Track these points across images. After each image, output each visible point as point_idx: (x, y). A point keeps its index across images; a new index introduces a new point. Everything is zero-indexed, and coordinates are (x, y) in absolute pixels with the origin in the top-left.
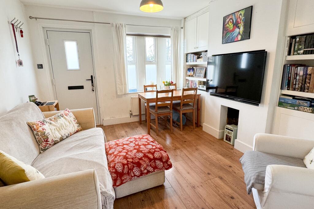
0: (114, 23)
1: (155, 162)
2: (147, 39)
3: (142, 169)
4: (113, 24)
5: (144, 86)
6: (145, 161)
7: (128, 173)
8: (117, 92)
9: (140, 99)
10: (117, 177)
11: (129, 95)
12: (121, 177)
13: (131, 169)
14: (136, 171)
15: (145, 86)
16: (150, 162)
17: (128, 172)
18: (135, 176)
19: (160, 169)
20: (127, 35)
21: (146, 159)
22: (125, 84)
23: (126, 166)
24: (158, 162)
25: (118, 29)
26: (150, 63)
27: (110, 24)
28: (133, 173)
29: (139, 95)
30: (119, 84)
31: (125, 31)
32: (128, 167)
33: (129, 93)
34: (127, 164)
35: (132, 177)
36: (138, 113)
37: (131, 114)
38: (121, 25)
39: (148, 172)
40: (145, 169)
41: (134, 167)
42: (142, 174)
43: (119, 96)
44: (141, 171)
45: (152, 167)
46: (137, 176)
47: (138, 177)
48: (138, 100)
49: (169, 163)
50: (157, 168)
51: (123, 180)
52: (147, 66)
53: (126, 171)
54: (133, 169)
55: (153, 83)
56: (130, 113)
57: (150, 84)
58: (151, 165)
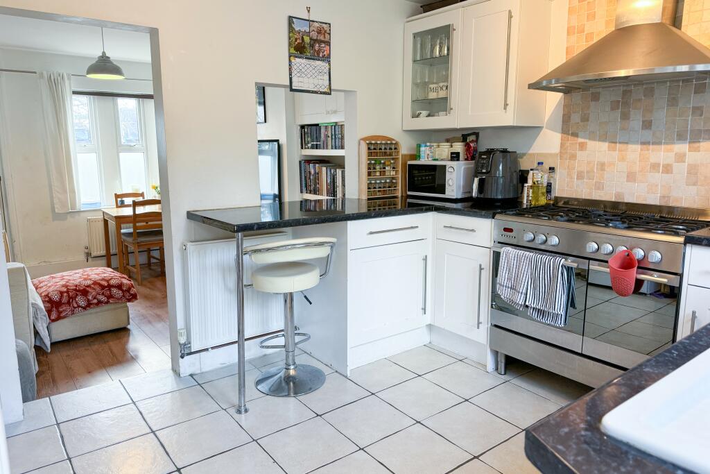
0: (45, 73)
1: (110, 290)
2: (121, 102)
3: (90, 298)
4: (42, 73)
5: (116, 194)
6: (95, 289)
7: (69, 303)
8: (53, 209)
9: (106, 222)
10: (52, 307)
11: (82, 214)
12: (57, 308)
13: (74, 298)
14: (81, 301)
15: (117, 196)
16: (103, 289)
17: (69, 301)
18: (79, 306)
19: (118, 299)
20: (75, 93)
21: (96, 287)
22: (73, 191)
23: (65, 294)
24: (114, 291)
25: (54, 84)
26: (130, 149)
27: (35, 73)
28: (77, 303)
29: (104, 213)
30: (58, 192)
31: (69, 86)
32: (69, 296)
33: (82, 210)
34: (67, 292)
35: (75, 308)
36: (103, 252)
37: (88, 255)
38: (59, 75)
39: (99, 302)
40: (95, 298)
41: (77, 295)
42: (89, 305)
43: (58, 217)
44: (88, 300)
45: (105, 296)
46: (82, 307)
47: (84, 308)
48: (101, 225)
49: (132, 292)
50: (113, 297)
51: (61, 312)
52: (122, 155)
53: (65, 300)
54: (76, 297)
55: (137, 190)
56: (86, 251)
57: (130, 191)
58: (103, 294)
